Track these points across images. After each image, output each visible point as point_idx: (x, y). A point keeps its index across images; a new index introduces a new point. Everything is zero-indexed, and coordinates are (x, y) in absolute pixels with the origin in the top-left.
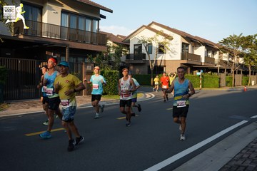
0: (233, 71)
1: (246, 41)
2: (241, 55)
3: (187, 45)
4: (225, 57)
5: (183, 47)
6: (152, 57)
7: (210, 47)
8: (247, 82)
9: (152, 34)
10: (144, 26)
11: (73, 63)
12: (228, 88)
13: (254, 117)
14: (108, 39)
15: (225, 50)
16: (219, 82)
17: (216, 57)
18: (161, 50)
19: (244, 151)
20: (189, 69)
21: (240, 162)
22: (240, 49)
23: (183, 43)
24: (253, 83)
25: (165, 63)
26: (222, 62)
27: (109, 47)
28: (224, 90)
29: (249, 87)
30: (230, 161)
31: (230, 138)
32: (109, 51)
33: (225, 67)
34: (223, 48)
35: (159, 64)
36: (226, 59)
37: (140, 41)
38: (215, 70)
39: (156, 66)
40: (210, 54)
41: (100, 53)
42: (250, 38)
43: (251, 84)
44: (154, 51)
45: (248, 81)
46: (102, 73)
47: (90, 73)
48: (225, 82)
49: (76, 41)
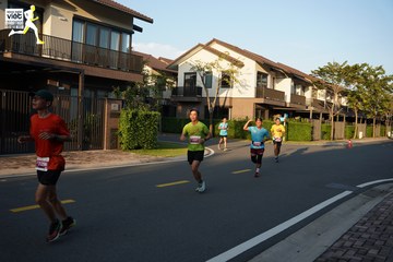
0: (331, 116)
1: (351, 73)
2: (344, 93)
3: (265, 76)
4: (321, 95)
5: (258, 78)
6: (212, 92)
7: (299, 80)
8: (352, 134)
9: (212, 58)
10: (200, 45)
11: (90, 99)
12: (324, 142)
13: (361, 186)
14: (144, 63)
15: (319, 85)
16: (312, 133)
17: (308, 94)
18: (226, 82)
19: (346, 237)
20: (267, 112)
21: (339, 254)
22: (342, 84)
23: (259, 73)
24: (361, 135)
25: (231, 102)
26: (316, 102)
27: (147, 76)
28: (318, 145)
29: (354, 141)
30: (325, 252)
31: (326, 217)
32: (146, 82)
33: (321, 111)
34: (318, 82)
35: (221, 104)
36: (322, 99)
37: (193, 68)
38: (305, 115)
39: (217, 107)
40: (299, 91)
41: (133, 84)
42: (356, 68)
43: (357, 137)
44: (215, 84)
45: (353, 132)
46: (135, 115)
47: (115, 115)
48: (320, 133)
49: (96, 65)
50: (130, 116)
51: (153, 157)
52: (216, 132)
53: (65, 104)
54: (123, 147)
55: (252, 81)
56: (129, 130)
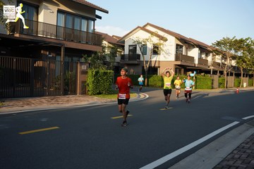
0: (225, 72)
1: (239, 44)
2: (234, 58)
3: (181, 47)
4: (218, 59)
5: (177, 48)
6: (147, 58)
7: (203, 49)
9: (147, 35)
10: (138, 27)
11: (68, 63)
12: (221, 90)
13: (245, 118)
14: (103, 39)
15: (217, 52)
16: (212, 84)
18: (156, 51)
19: (235, 152)
20: (183, 70)
21: (231, 163)
22: (233, 52)
23: (177, 45)
24: (245, 85)
25: (159, 64)
26: (215, 64)
27: (104, 47)
28: (217, 91)
29: (241, 89)
30: (222, 161)
31: (222, 138)
32: (104, 52)
33: (218, 69)
34: (217, 50)
35: (153, 65)
36: (219, 61)
37: (135, 42)
38: (208, 72)
39: (150, 67)
40: (203, 56)
41: (95, 53)
42: (242, 41)
43: (242, 86)
44: (149, 52)
45: (240, 83)
46: (97, 73)
47: (85, 73)
48: (217, 84)
49: (72, 41)
50: (94, 73)
51: (109, 100)
52: (150, 83)
53: (52, 66)
54: (90, 93)
55: (173, 51)
56: (93, 82)
